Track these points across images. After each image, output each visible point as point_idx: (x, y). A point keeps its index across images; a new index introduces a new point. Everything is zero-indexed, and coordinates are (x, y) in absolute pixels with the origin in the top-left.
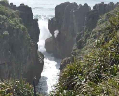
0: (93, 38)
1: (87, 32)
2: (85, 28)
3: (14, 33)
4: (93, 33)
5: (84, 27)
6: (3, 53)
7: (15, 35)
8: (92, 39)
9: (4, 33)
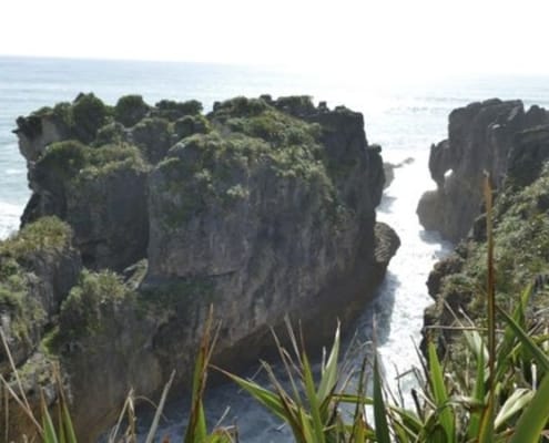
0: (519, 217)
1: (508, 195)
2: (503, 182)
3: (282, 187)
4: (521, 200)
5: (502, 178)
6: (223, 246)
7: (284, 192)
8: (514, 218)
9: (230, 191)
